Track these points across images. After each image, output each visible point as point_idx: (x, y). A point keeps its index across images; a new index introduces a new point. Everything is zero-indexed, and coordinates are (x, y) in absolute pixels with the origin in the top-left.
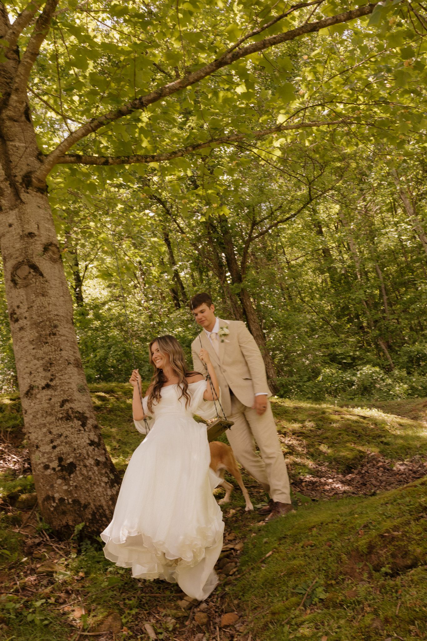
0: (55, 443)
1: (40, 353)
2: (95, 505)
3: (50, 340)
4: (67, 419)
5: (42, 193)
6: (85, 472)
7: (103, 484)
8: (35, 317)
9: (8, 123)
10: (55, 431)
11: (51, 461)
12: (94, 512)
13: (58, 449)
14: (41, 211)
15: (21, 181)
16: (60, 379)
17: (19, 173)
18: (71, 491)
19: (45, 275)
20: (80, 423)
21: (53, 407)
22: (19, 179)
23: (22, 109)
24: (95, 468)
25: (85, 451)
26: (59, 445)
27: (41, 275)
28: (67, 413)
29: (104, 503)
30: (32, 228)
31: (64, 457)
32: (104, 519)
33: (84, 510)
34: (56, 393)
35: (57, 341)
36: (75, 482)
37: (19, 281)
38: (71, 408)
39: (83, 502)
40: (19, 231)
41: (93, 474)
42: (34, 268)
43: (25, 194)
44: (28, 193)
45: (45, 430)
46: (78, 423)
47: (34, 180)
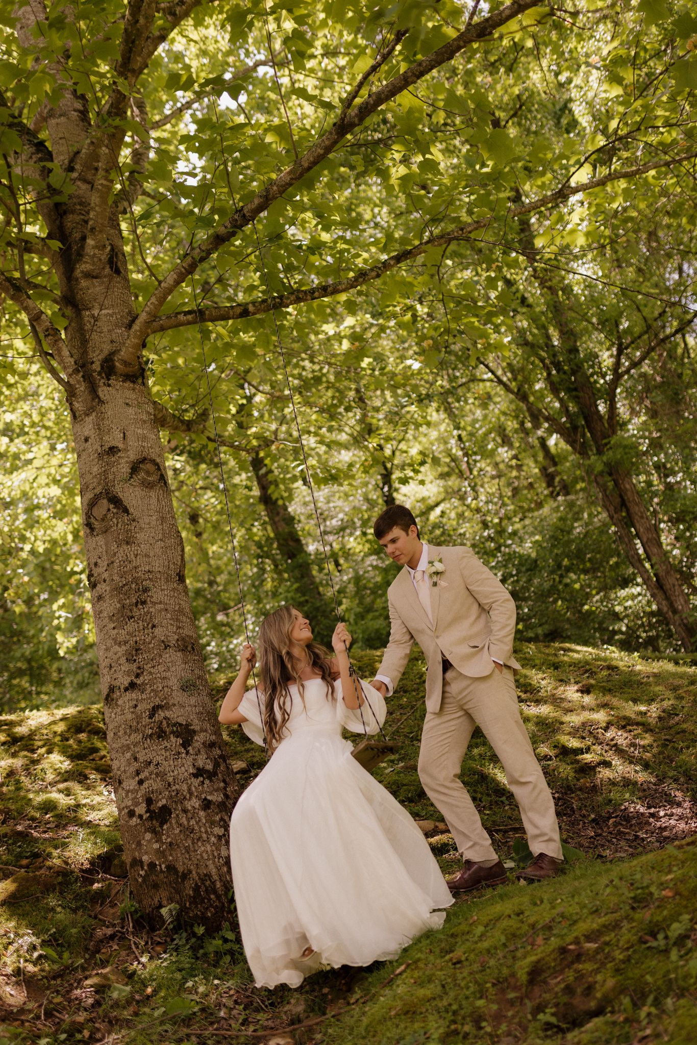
0: (142, 776)
1: (123, 634)
2: (198, 874)
3: (136, 613)
4: (159, 737)
5: (134, 382)
6: (184, 821)
7: (213, 839)
8: (116, 578)
9: (84, 283)
10: (142, 757)
11: (137, 804)
12: (196, 884)
13: (145, 785)
14: (131, 411)
15: (99, 369)
16: (151, 673)
17: (97, 358)
18: (164, 851)
19: (131, 510)
20: (180, 741)
21: (139, 718)
22: (97, 366)
23: (104, 258)
24: (202, 813)
25: (185, 787)
26: (147, 779)
27: (126, 511)
28: (159, 727)
29: (214, 871)
30: (115, 439)
31: (153, 796)
32: (212, 896)
33: (183, 881)
34: (144, 696)
35: (148, 612)
36: (168, 836)
37: (96, 525)
38: (165, 718)
39: (181, 869)
40: (97, 446)
41: (197, 823)
42: (116, 501)
43: (105, 388)
44: (109, 385)
45: (128, 755)
46: (176, 742)
47: (117, 364)
